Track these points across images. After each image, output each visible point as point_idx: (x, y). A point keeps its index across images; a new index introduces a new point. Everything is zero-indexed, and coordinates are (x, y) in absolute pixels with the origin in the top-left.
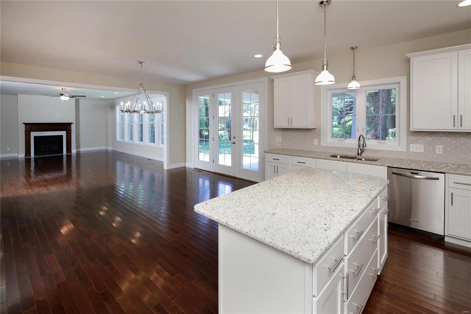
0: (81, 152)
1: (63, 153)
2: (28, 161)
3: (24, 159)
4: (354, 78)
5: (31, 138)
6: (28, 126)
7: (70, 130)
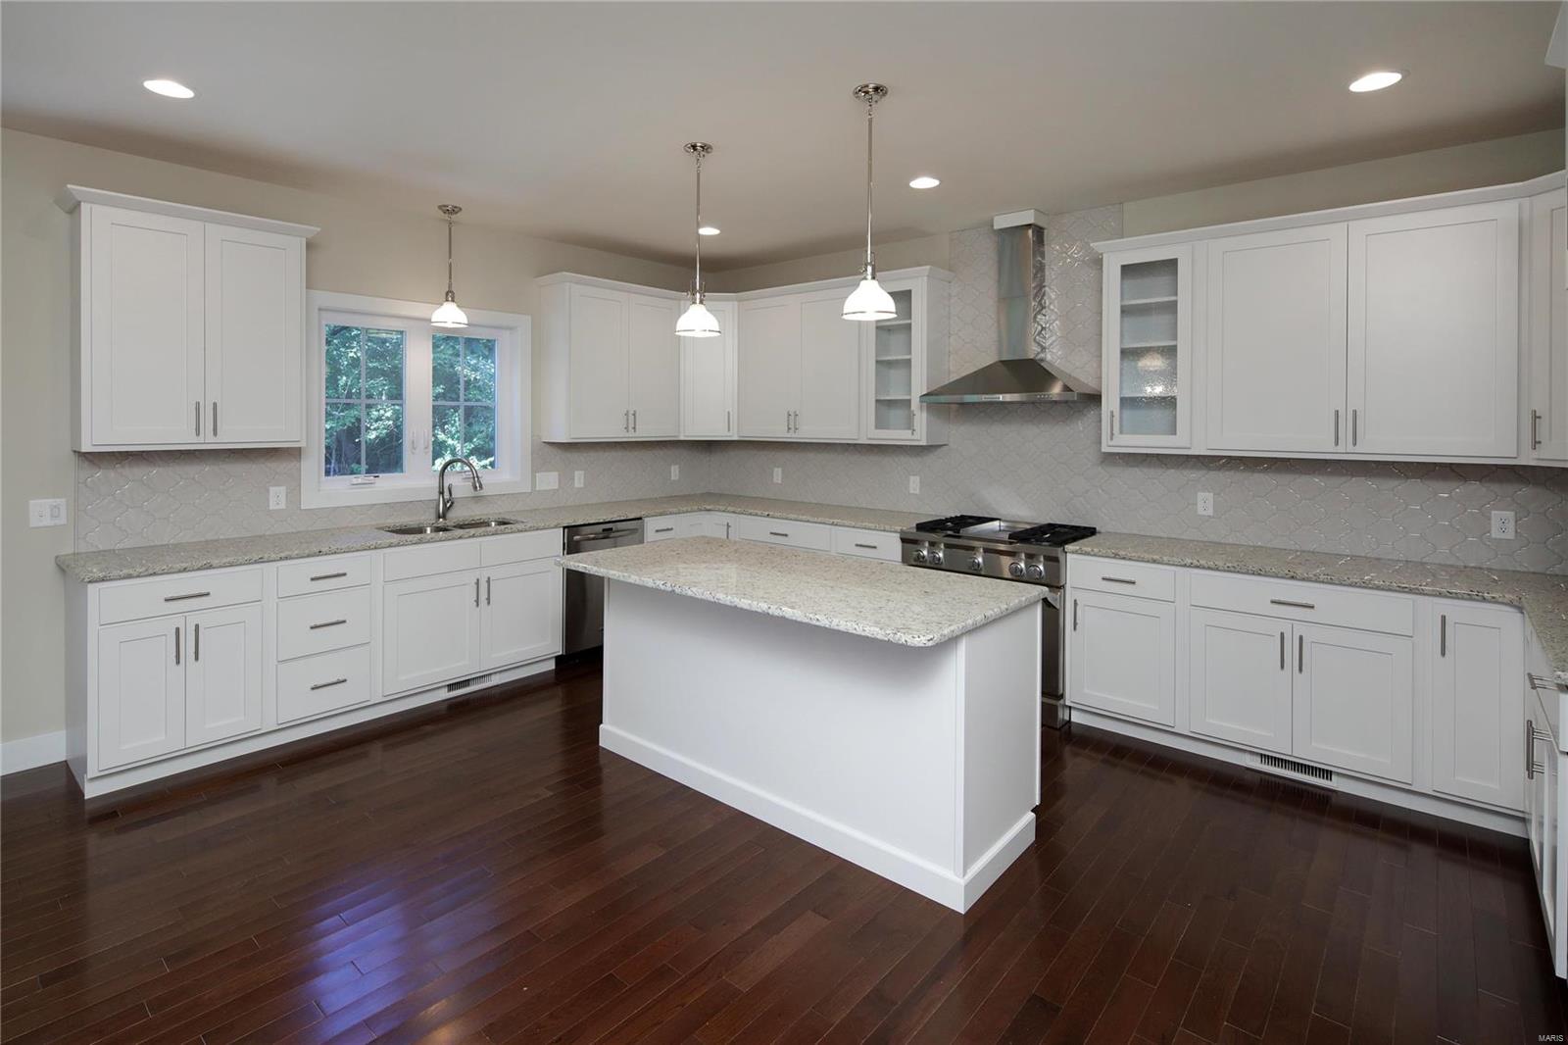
4: (450, 296)
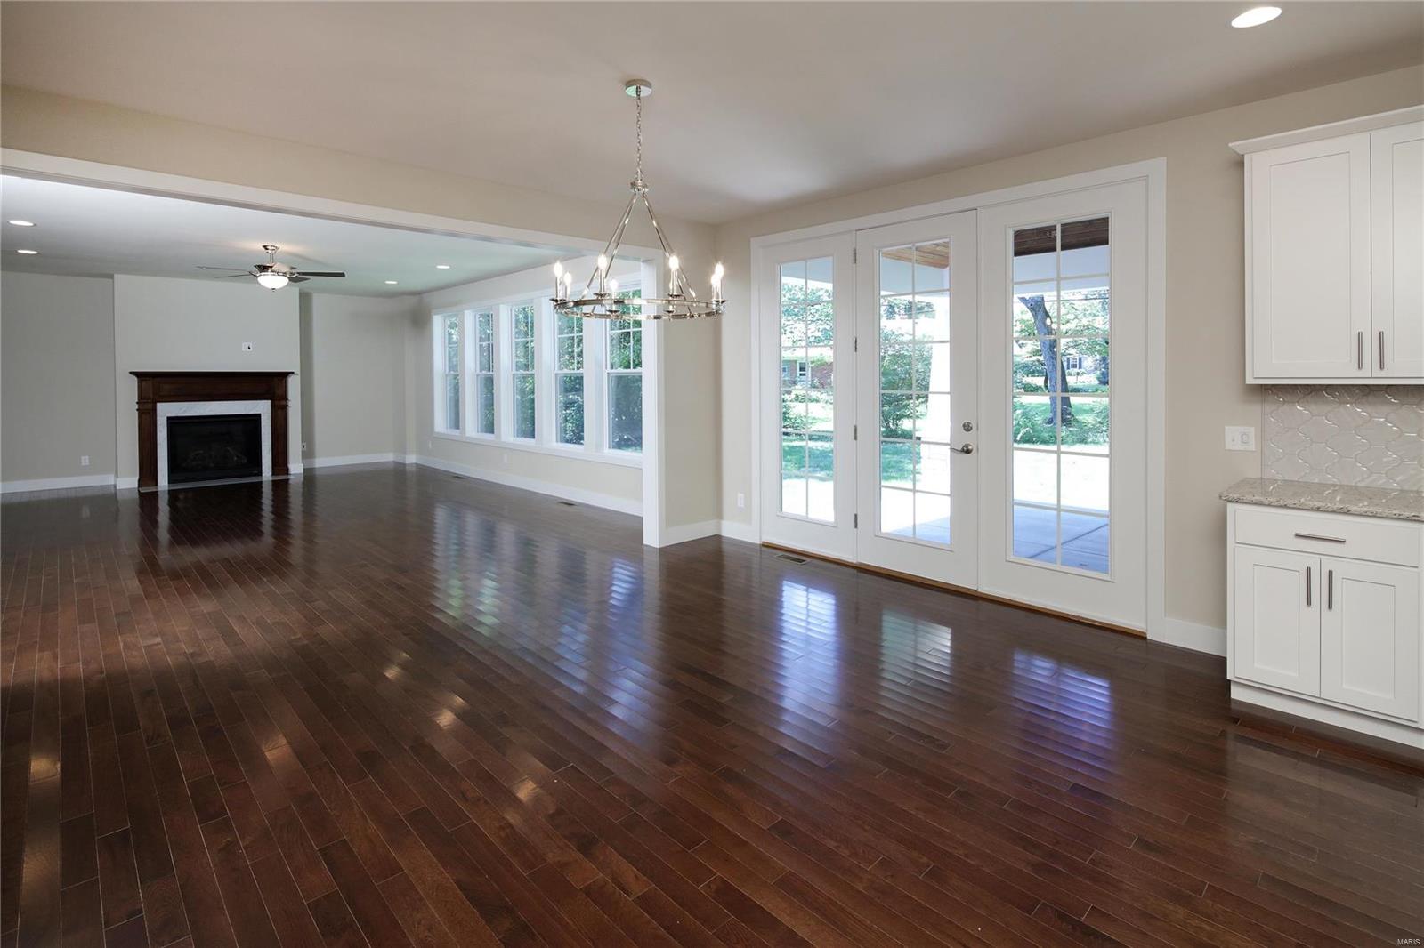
0: (317, 473)
1: (261, 475)
2: (147, 500)
3: (137, 496)
5: (158, 423)
6: (148, 383)
7: (285, 398)
